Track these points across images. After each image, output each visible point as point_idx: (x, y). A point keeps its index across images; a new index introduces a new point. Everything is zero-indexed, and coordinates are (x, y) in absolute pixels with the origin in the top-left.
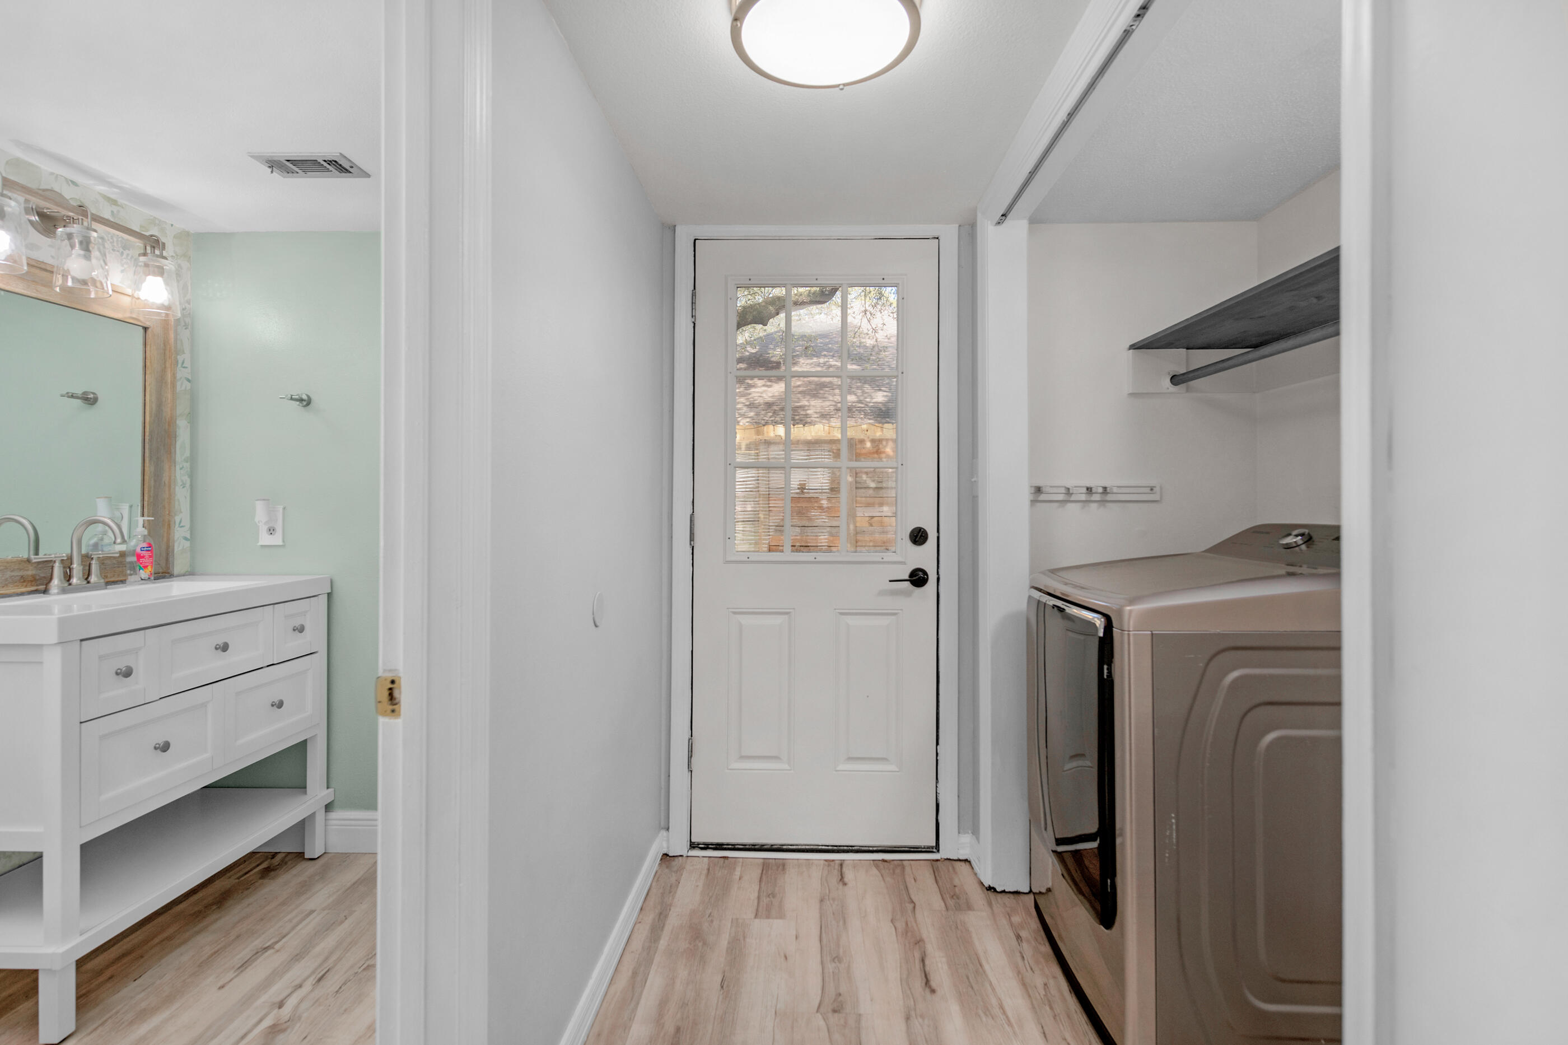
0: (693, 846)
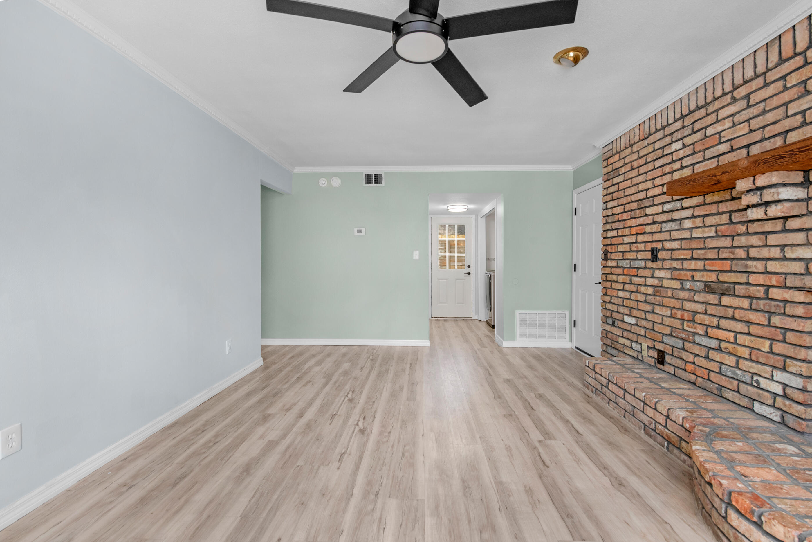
0: (432, 317)
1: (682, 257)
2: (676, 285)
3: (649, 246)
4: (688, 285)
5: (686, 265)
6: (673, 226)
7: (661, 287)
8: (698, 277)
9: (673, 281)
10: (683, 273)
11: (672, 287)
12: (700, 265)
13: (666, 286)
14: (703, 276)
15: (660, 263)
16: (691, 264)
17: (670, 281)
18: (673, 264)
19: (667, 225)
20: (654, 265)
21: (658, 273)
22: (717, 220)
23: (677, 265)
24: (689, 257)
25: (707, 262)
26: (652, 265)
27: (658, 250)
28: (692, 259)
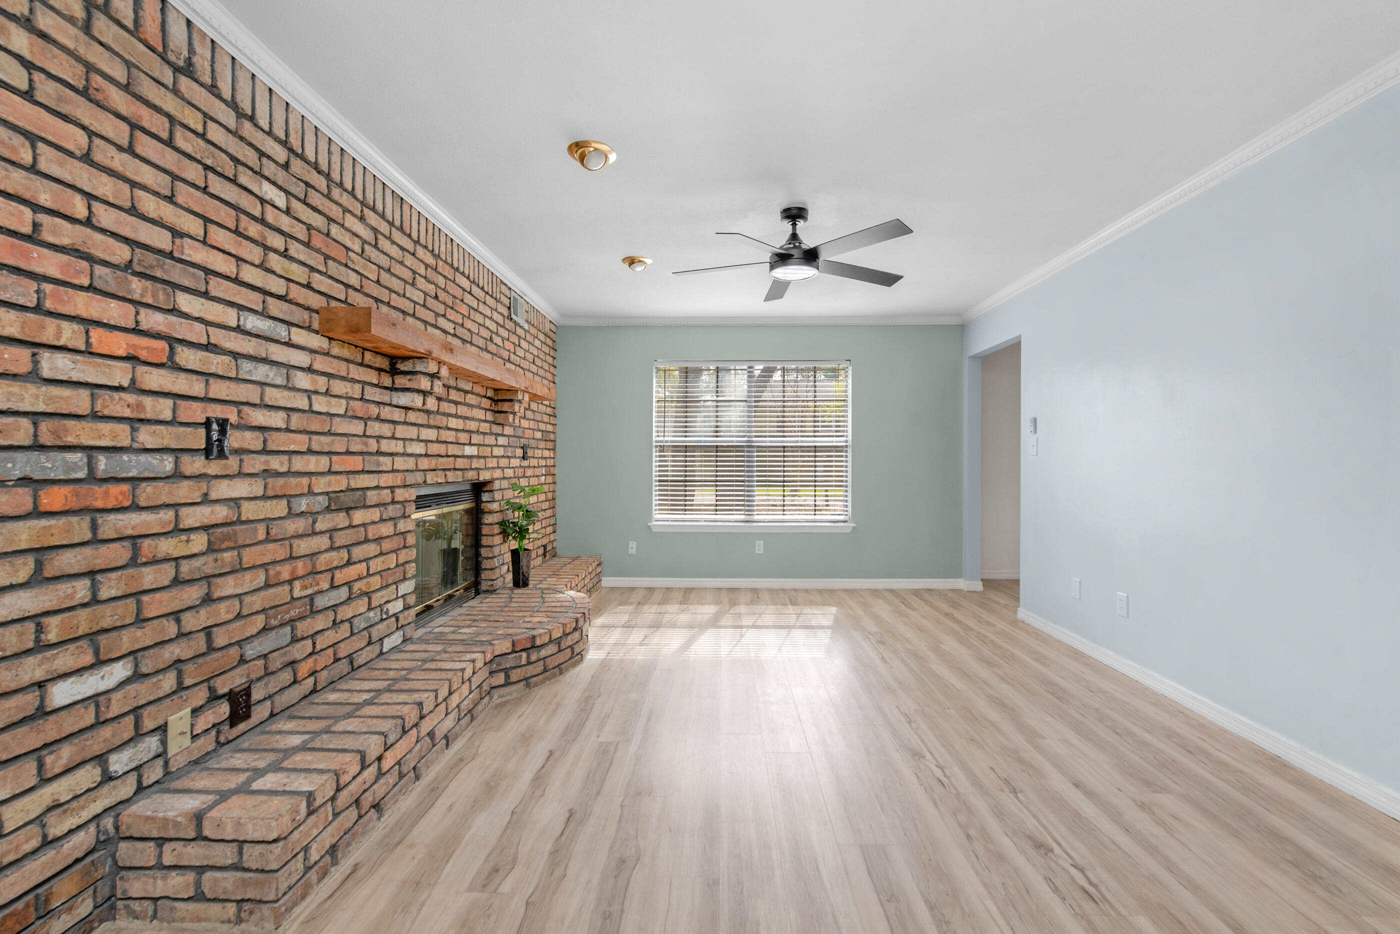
1: (292, 448)
2: (278, 508)
3: (197, 412)
4: (303, 505)
5: (299, 464)
6: (271, 375)
7: (240, 522)
8: (322, 486)
9: (269, 502)
10: (293, 481)
11: (268, 516)
12: (322, 463)
13: (251, 518)
14: (329, 484)
15: (232, 463)
16: (309, 461)
17: (261, 503)
18: (272, 462)
19: (256, 368)
20: (214, 467)
21: (223, 490)
22: (349, 390)
23: (282, 464)
24: (304, 448)
25: (334, 458)
26: (204, 467)
27: (223, 424)
28: (310, 452)
